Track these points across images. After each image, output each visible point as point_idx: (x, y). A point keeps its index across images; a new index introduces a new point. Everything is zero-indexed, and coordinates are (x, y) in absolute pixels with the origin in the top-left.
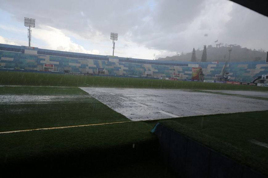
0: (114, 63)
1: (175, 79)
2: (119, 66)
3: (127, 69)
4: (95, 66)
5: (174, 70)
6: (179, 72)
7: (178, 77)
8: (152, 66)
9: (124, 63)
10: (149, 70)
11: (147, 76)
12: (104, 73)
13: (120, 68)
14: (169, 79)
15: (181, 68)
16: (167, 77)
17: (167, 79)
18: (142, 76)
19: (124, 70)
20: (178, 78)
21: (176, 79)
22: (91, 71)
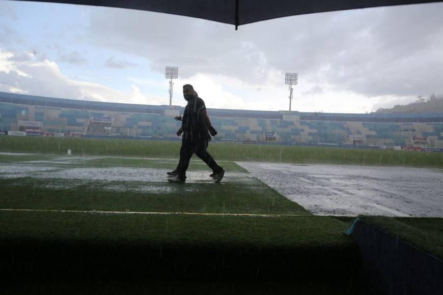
0: (292, 123)
1: (415, 148)
2: (300, 127)
3: (315, 131)
4: (260, 129)
5: (414, 130)
6: (426, 135)
7: (424, 144)
8: (363, 124)
9: (308, 121)
10: (359, 133)
11: (354, 143)
12: (274, 139)
13: (303, 130)
14: (402, 148)
15: (432, 126)
16: (397, 145)
17: (398, 148)
18: (344, 143)
19: (310, 134)
20: (422, 146)
21: (419, 148)
22: (253, 137)
